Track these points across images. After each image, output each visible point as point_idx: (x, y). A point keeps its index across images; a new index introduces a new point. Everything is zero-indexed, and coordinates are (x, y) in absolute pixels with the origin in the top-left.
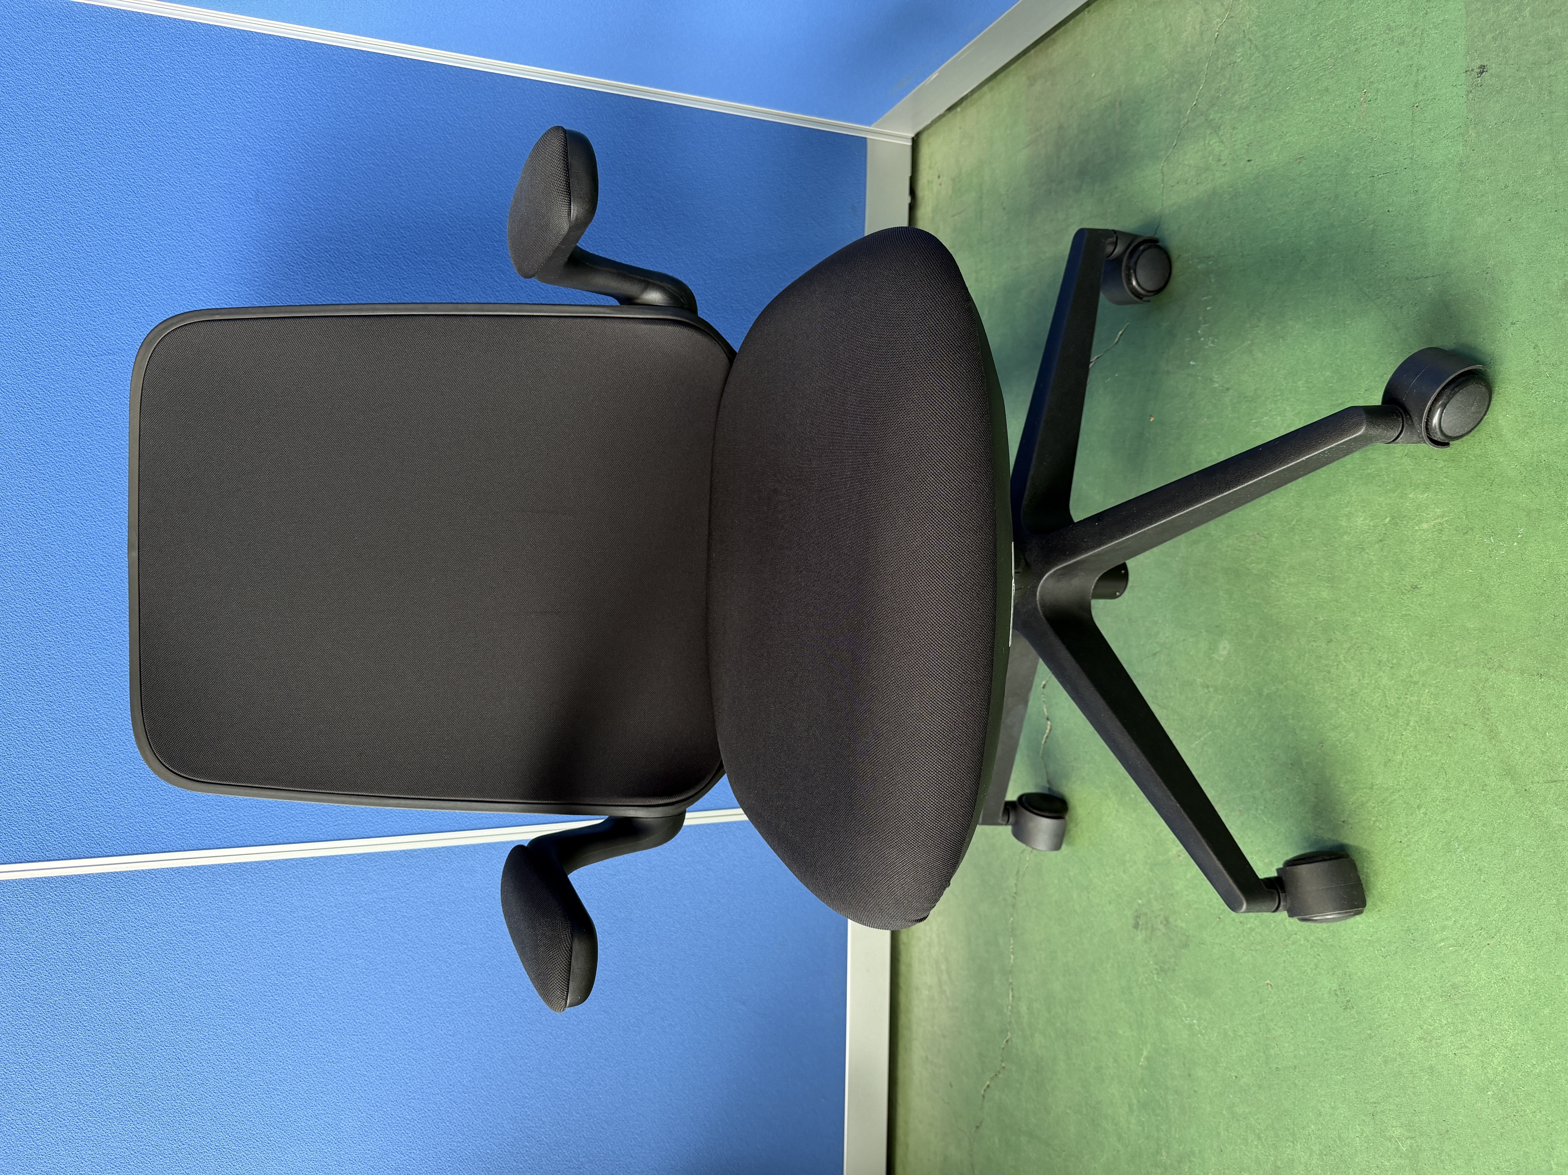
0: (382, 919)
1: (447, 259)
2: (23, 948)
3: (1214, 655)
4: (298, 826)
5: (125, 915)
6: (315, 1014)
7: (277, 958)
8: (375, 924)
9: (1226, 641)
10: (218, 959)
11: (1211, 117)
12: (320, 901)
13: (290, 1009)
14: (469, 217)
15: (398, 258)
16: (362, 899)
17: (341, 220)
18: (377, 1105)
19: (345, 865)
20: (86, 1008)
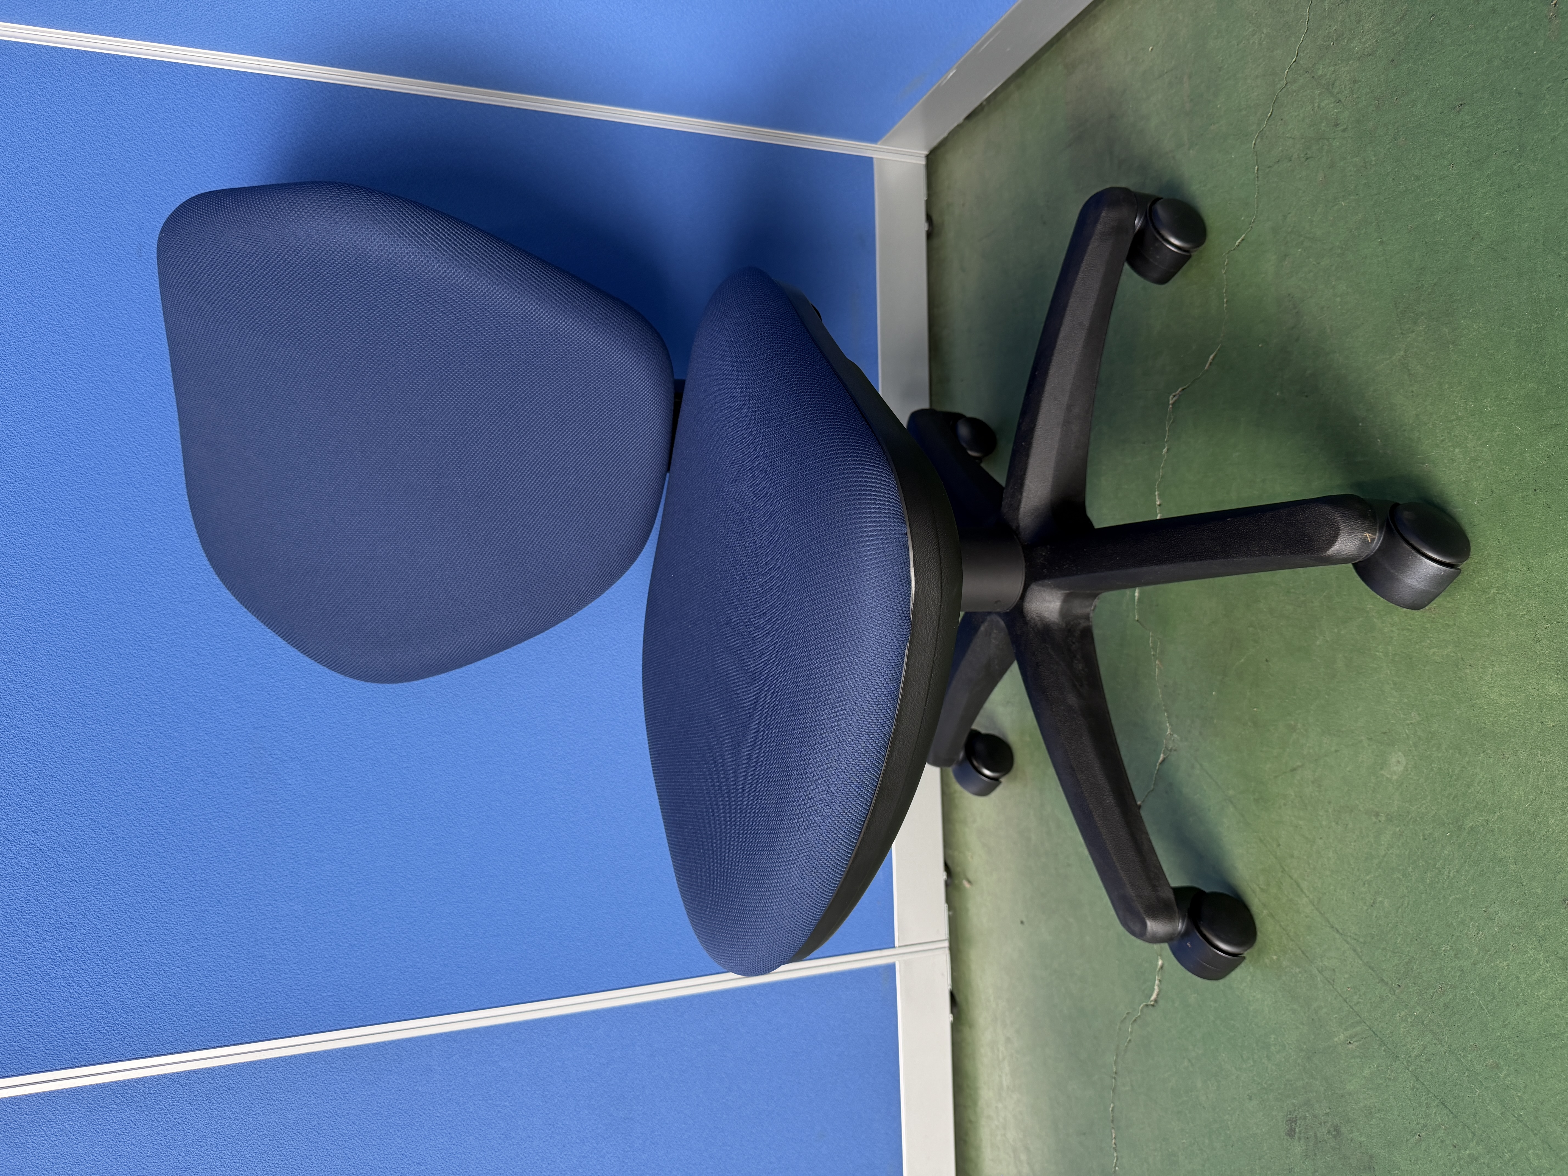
0: (316, 1140)
3: (1383, 772)
8: (306, 1147)
9: (1400, 753)
11: (1320, 73)
19: (266, 1074)
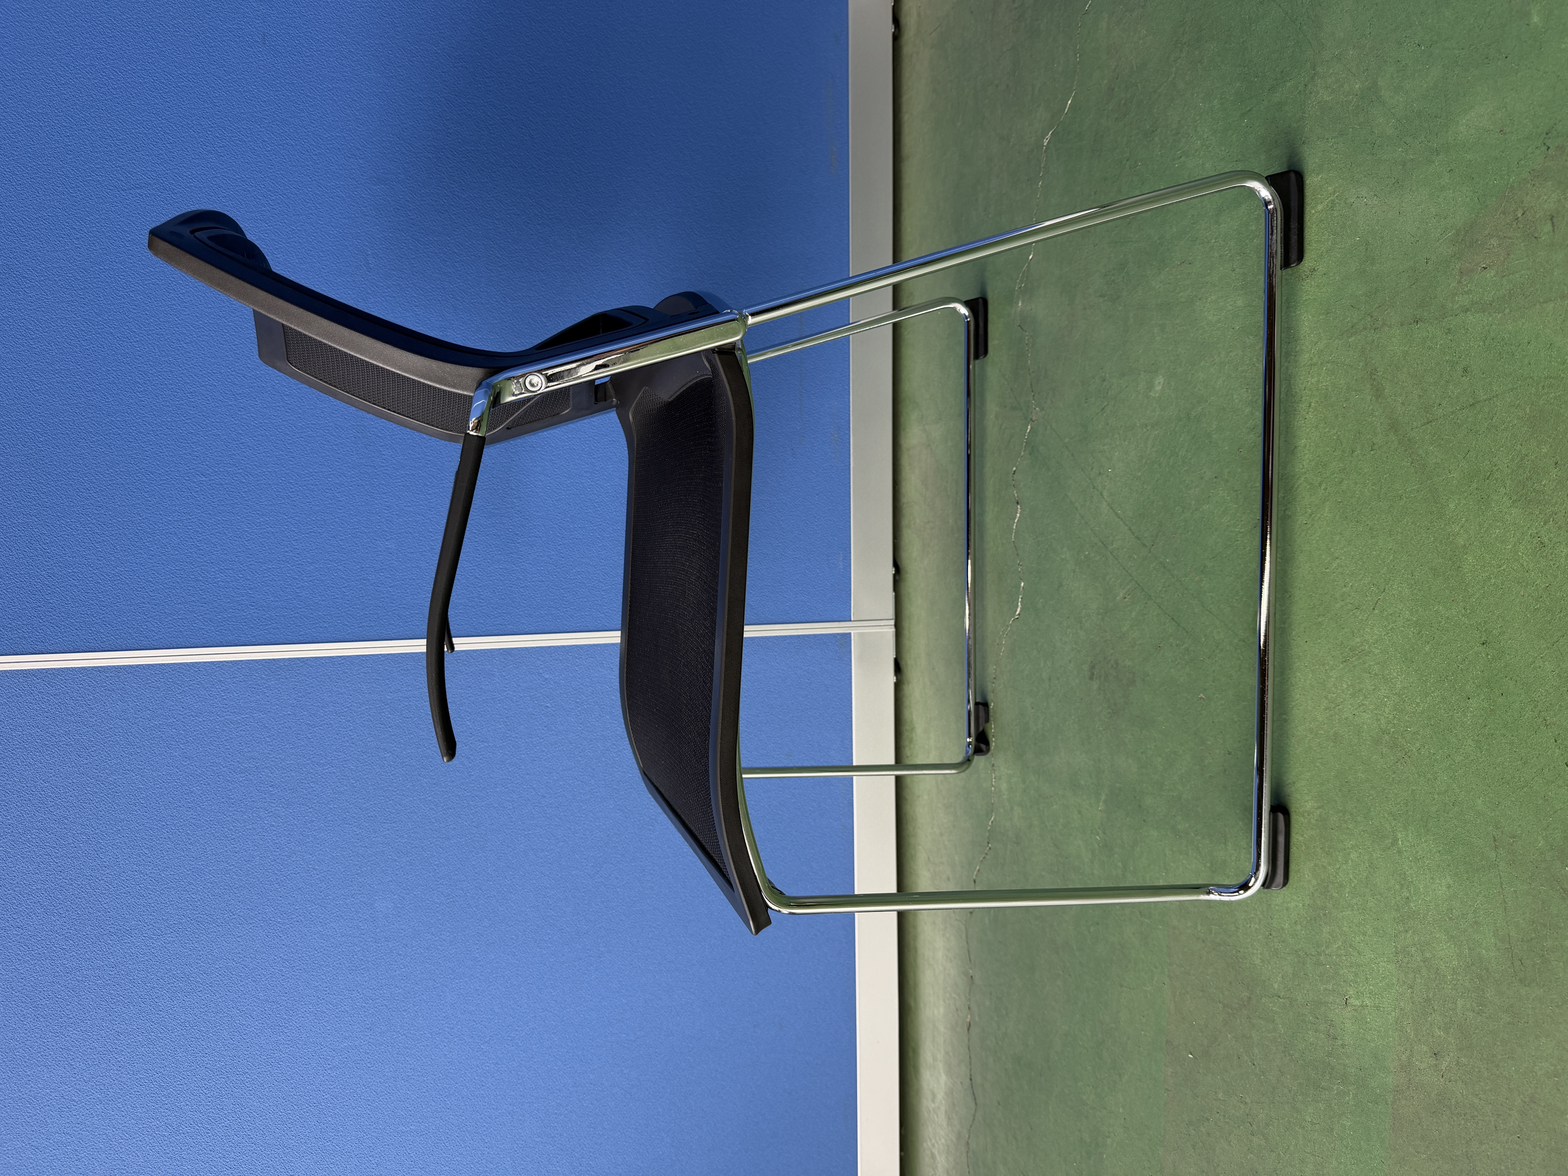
1: (442, 96)
2: (84, 731)
3: (1151, 393)
4: (326, 627)
5: (173, 704)
6: (348, 802)
7: (311, 748)
10: (258, 748)
12: (348, 698)
13: (325, 796)
14: (461, 55)
15: (396, 95)
16: (388, 697)
17: (342, 60)
18: (408, 889)
20: (142, 786)
